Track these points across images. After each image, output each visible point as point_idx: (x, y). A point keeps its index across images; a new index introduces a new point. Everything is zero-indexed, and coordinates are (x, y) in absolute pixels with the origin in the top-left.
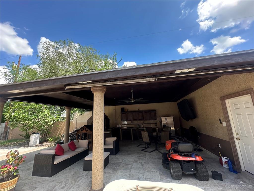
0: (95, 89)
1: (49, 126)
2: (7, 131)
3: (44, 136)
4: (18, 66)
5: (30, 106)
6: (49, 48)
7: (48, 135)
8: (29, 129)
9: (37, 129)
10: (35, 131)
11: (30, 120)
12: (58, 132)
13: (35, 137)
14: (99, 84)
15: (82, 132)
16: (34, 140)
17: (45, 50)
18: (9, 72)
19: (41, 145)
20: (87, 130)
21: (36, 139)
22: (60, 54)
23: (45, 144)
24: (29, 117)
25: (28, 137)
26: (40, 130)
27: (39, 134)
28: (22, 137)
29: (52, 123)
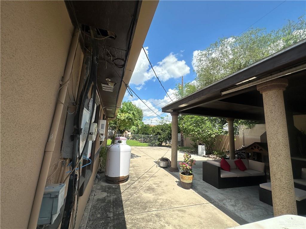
0: (263, 87)
1: (212, 139)
2: (182, 140)
3: (209, 148)
4: (182, 85)
5: (194, 119)
6: (202, 59)
7: (212, 147)
8: (196, 140)
9: (202, 140)
10: (201, 143)
11: (196, 132)
12: (223, 147)
13: (202, 147)
14: (270, 77)
15: (253, 151)
16: (201, 151)
17: (199, 63)
18: (178, 92)
19: (207, 157)
20: (261, 150)
21: (202, 150)
22: (213, 60)
23: (210, 156)
24: (195, 128)
25: (196, 147)
26: (205, 142)
27: (204, 145)
28: (192, 146)
29: (214, 136)
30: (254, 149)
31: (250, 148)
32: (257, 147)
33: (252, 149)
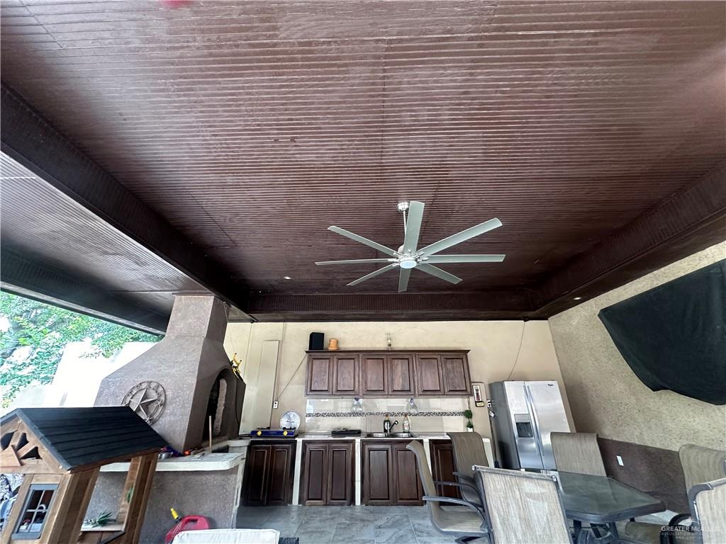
20: (34, 454)
32: (15, 441)
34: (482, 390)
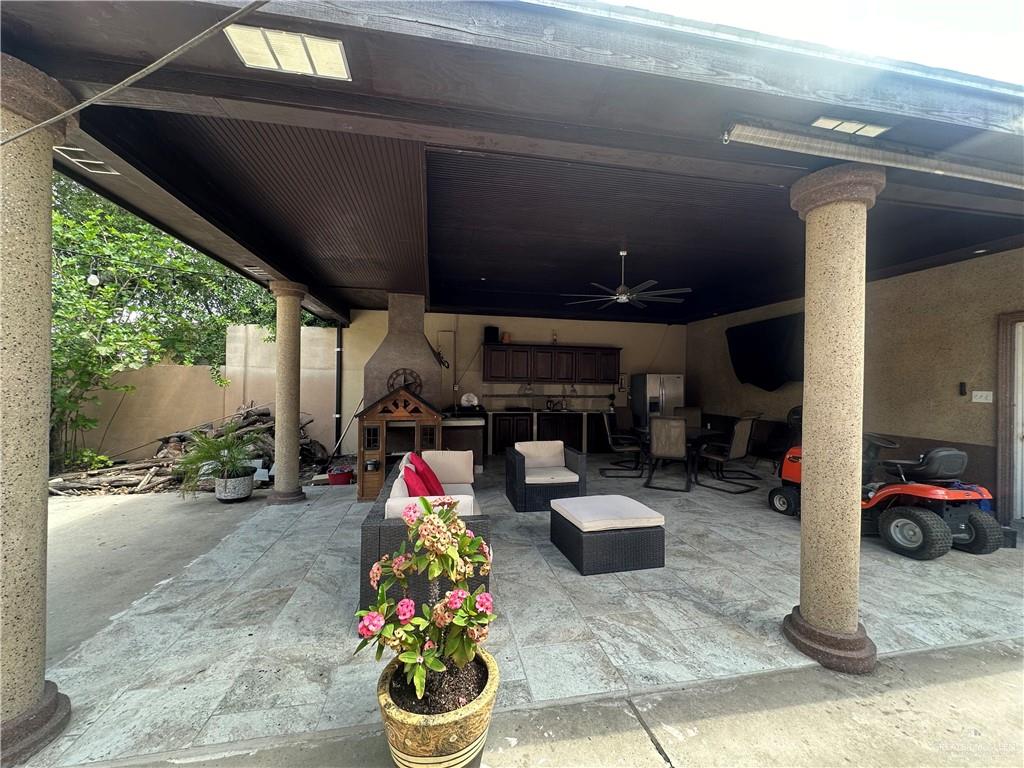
15: (390, 416)
20: (416, 410)
30: (390, 412)
31: (380, 407)
32: (401, 404)
33: (386, 411)
34: (625, 380)
